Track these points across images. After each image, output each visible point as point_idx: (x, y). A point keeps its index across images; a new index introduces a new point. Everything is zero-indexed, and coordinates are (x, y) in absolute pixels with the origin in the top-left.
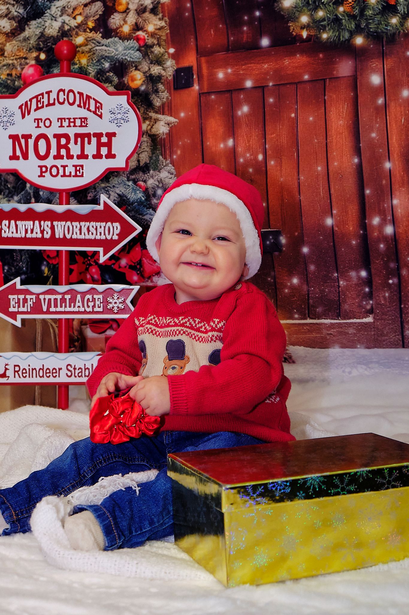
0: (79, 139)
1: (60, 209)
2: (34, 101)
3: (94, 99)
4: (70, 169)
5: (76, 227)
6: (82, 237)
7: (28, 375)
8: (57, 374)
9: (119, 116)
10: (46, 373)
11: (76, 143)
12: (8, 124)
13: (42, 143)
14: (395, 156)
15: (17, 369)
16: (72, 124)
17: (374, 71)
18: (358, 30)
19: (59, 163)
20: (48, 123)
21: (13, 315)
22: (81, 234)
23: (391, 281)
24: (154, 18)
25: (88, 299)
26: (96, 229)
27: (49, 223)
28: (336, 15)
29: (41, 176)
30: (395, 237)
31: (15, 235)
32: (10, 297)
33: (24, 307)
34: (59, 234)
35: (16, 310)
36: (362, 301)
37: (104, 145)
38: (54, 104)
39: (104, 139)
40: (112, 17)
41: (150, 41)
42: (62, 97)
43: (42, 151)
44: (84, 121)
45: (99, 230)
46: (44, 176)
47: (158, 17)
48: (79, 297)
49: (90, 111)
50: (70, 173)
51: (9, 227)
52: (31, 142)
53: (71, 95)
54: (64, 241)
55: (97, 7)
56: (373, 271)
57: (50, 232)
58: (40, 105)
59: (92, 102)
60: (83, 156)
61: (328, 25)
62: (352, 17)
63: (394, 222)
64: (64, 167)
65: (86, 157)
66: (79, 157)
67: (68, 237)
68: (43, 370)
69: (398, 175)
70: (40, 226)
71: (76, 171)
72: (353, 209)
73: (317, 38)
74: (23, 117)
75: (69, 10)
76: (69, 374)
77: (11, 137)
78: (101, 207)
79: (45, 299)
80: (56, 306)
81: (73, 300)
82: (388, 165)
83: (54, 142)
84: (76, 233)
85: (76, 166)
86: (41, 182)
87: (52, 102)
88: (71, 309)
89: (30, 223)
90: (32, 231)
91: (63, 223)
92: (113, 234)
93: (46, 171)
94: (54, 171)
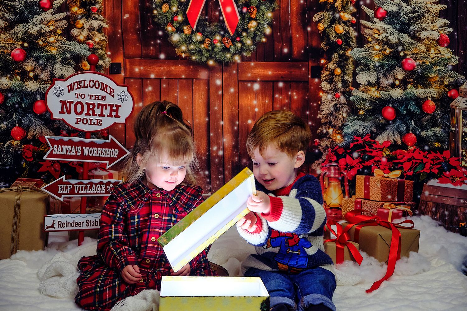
0: (100, 107)
1: (87, 140)
2: (76, 84)
3: (109, 87)
4: (94, 121)
5: (95, 150)
6: (98, 155)
7: (65, 226)
8: (81, 225)
9: (123, 97)
10: (76, 225)
11: (98, 108)
12: (60, 95)
13: (79, 107)
14: (226, 119)
15: (60, 223)
16: (97, 98)
17: (218, 78)
18: (211, 57)
19: (88, 117)
20: (83, 96)
21: (60, 195)
22: (97, 154)
23: (220, 177)
24: (99, 34)
25: (99, 187)
27: (80, 147)
28: (200, 49)
29: (77, 123)
30: (223, 156)
31: (61, 153)
32: (59, 185)
33: (66, 191)
34: (85, 153)
35: (61, 192)
36: (206, 185)
37: (114, 111)
39: (114, 108)
40: (73, 30)
41: (96, 46)
42: (92, 84)
43: (79, 111)
44: (103, 98)
45: (107, 152)
46: (79, 124)
47: (101, 34)
48: (94, 185)
49: (107, 93)
50: (94, 123)
51: (57, 149)
52: (73, 105)
53: (97, 84)
54: (88, 157)
55: (63, 23)
56: (211, 172)
57: (80, 152)
58: (79, 87)
59: (109, 89)
60: (102, 115)
61: (196, 53)
62: (208, 51)
63: (223, 149)
64: (91, 120)
65: (104, 116)
66: (99, 115)
67: (91, 155)
68: (74, 223)
69: (226, 128)
70: (75, 149)
71: (97, 122)
72: (204, 142)
73: (190, 58)
74: (69, 92)
75: (45, 22)
76: (88, 225)
77: (61, 101)
78: (109, 141)
79: (77, 187)
80: (82, 190)
81: (91, 188)
82: (222, 123)
83: (86, 107)
84: (95, 154)
85: (97, 120)
86: (77, 126)
87: (86, 86)
88: (90, 192)
89: (70, 147)
90: (71, 151)
91: (88, 148)
92: (115, 155)
93: (80, 121)
94: (85, 122)
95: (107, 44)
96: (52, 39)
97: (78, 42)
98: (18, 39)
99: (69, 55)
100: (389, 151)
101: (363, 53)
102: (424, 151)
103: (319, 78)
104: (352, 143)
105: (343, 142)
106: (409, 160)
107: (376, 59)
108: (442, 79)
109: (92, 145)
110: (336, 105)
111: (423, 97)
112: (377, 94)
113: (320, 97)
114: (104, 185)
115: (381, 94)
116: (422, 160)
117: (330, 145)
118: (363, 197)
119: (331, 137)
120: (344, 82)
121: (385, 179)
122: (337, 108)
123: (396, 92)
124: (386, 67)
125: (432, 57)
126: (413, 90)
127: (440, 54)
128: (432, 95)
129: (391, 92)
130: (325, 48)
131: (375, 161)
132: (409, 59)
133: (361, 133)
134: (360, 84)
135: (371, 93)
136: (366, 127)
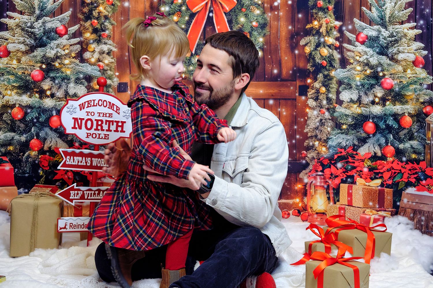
0: (108, 123)
1: (96, 152)
2: (87, 103)
3: (116, 106)
4: (102, 136)
5: (103, 161)
7: (76, 227)
9: (128, 114)
11: (106, 124)
12: (73, 112)
13: (89, 123)
15: (71, 225)
16: (105, 116)
19: (97, 132)
20: (93, 114)
21: (71, 201)
24: (109, 57)
27: (89, 159)
29: (87, 137)
31: (73, 163)
32: (71, 192)
33: (77, 197)
34: (94, 164)
35: (73, 198)
37: (120, 126)
38: (96, 106)
39: (120, 124)
40: (85, 53)
41: (106, 68)
42: (100, 103)
43: (89, 126)
44: (110, 115)
46: (89, 138)
47: (111, 57)
48: (101, 192)
49: (114, 111)
51: (70, 160)
52: (84, 122)
53: (105, 103)
54: (97, 167)
55: (77, 47)
57: (90, 162)
58: (89, 106)
60: (109, 130)
64: (99, 134)
65: (111, 131)
66: (107, 130)
67: (99, 165)
68: (84, 225)
70: (86, 160)
71: (105, 136)
73: (189, 78)
74: (81, 110)
75: (61, 46)
77: (73, 118)
79: (86, 193)
80: (91, 196)
81: (99, 194)
84: (103, 164)
86: (87, 140)
87: (95, 104)
88: (98, 198)
89: (81, 158)
90: (81, 162)
91: (97, 159)
93: (90, 135)
94: (94, 136)
95: (115, 66)
96: (67, 62)
97: (90, 64)
98: (37, 62)
99: (81, 76)
100: (370, 162)
101: (346, 73)
102: (402, 162)
103: (306, 95)
104: (336, 154)
105: (328, 153)
106: (388, 171)
107: (358, 78)
108: (418, 97)
109: (100, 156)
110: (321, 120)
111: (401, 113)
112: (359, 111)
113: (307, 113)
115: (362, 110)
116: (400, 170)
117: (316, 156)
118: (347, 204)
119: (317, 149)
120: (329, 99)
121: (367, 187)
122: (322, 123)
123: (376, 108)
124: (366, 86)
125: (409, 77)
126: (391, 107)
127: (416, 74)
128: (409, 111)
129: (371, 108)
130: (311, 69)
131: (358, 171)
132: (387, 78)
133: (345, 145)
134: (343, 101)
135: (353, 110)
136: (349, 140)
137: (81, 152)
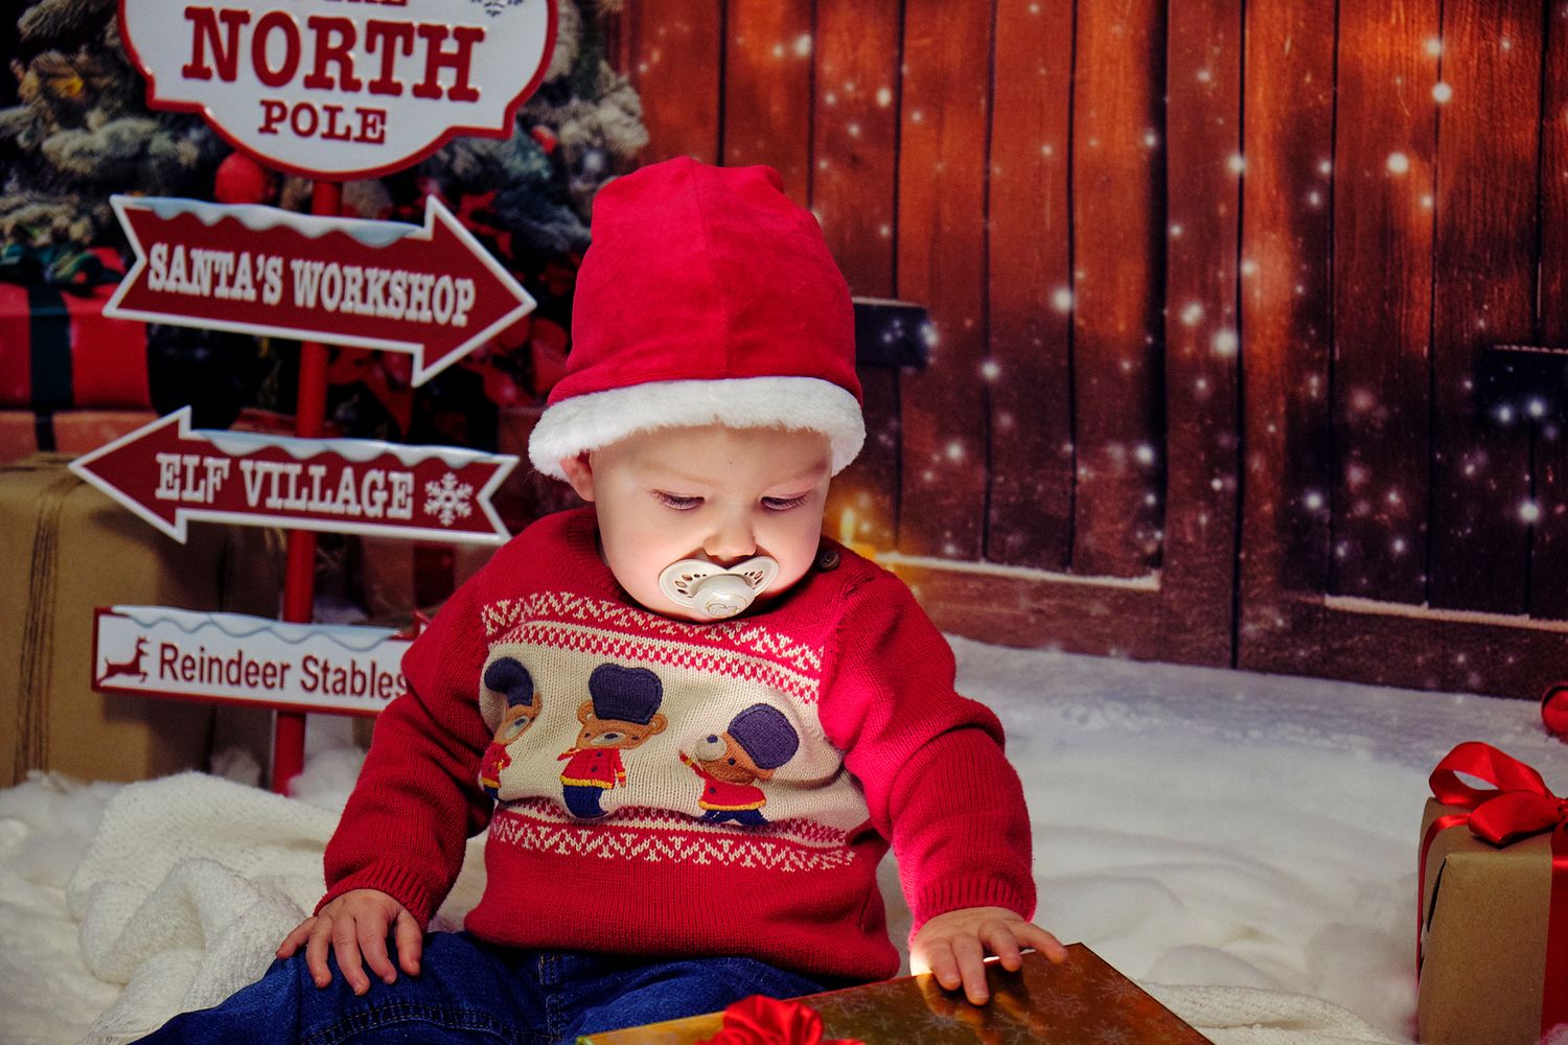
0: (380, 40)
1: (313, 225)
4: (349, 120)
5: (354, 281)
6: (367, 309)
7: (196, 673)
8: (277, 680)
10: (247, 674)
11: (370, 48)
13: (277, 40)
14: (1260, 141)
15: (169, 655)
19: (319, 98)
21: (167, 510)
22: (364, 300)
23: (1217, 484)
25: (375, 482)
26: (408, 292)
27: (276, 262)
29: (267, 129)
30: (1240, 364)
31: (185, 288)
32: (162, 458)
33: (196, 487)
34: (304, 296)
35: (174, 495)
36: (1133, 529)
37: (448, 60)
39: (450, 46)
43: (275, 62)
45: (416, 295)
46: (275, 132)
48: (348, 474)
50: (349, 129)
51: (169, 265)
52: (246, 34)
54: (317, 317)
56: (1172, 450)
57: (278, 285)
60: (386, 85)
63: (1240, 323)
64: (333, 111)
65: (396, 90)
66: (375, 88)
67: (330, 305)
68: (239, 664)
69: (1262, 194)
70: (255, 269)
71: (365, 125)
76: (310, 682)
77: (191, 13)
78: (425, 232)
79: (254, 474)
80: (283, 494)
81: (331, 483)
82: (1236, 164)
83: (308, 40)
84: (353, 299)
85: (364, 113)
86: (265, 146)
88: (326, 506)
89: (228, 258)
90: (231, 281)
91: (318, 267)
92: (454, 311)
93: (281, 118)
94: (304, 121)
109: (337, 249)
114: (409, 478)
137: (230, 223)
